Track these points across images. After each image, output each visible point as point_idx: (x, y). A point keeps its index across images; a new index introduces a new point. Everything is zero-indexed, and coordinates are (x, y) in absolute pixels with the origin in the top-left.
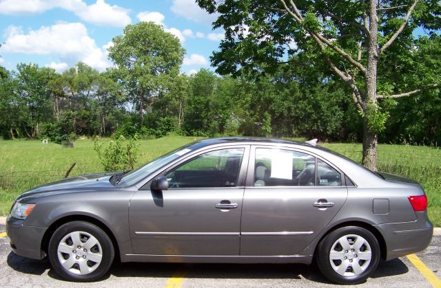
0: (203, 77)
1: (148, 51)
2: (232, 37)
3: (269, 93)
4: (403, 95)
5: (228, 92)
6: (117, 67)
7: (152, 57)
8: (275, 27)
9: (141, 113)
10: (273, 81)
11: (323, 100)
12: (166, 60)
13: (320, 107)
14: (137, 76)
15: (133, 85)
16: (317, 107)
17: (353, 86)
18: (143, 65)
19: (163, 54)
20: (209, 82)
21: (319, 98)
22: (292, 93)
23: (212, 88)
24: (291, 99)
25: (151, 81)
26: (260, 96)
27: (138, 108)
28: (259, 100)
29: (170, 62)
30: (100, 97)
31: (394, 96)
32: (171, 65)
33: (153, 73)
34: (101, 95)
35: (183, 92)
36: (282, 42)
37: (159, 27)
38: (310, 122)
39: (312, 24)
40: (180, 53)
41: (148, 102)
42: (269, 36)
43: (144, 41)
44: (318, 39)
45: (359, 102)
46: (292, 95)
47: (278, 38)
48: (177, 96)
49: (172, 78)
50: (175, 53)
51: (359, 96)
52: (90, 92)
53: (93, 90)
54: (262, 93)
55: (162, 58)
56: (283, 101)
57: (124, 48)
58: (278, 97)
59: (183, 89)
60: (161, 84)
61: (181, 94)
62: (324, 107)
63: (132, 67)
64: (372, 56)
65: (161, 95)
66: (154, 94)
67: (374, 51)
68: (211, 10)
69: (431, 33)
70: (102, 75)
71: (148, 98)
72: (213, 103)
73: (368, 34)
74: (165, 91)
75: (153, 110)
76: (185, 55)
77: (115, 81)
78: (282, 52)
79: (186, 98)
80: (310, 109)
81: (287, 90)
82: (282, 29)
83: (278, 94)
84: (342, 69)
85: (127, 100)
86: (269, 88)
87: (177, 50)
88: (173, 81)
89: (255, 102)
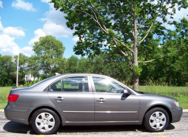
0: (73, 59)
1: (49, 48)
2: (82, 39)
3: (101, 65)
4: (149, 61)
5: (84, 65)
6: (36, 55)
7: (51, 50)
8: (99, 35)
9: (46, 75)
10: (103, 60)
11: (124, 68)
12: (57, 52)
13: (122, 71)
14: (45, 59)
15: (43, 62)
16: (121, 71)
17: (128, 58)
18: (47, 54)
19: (56, 49)
20: (75, 61)
21: (122, 67)
22: (111, 65)
23: (76, 64)
24: (110, 68)
25: (51, 61)
26: (98, 66)
27: (45, 73)
28: (97, 68)
29: (59, 53)
30: (29, 68)
31: (145, 62)
32: (59, 54)
33: (52, 57)
34: (29, 67)
35: (65, 65)
36: (102, 41)
37: (54, 38)
38: (119, 77)
39: (111, 34)
40: (63, 49)
41: (50, 70)
42: (96, 39)
43: (48, 44)
44: (114, 40)
45: (131, 65)
46: (111, 66)
47: (100, 40)
48: (62, 67)
49: (60, 60)
50: (61, 49)
51: (131, 62)
52: (25, 66)
53: (26, 65)
54: (98, 65)
55: (55, 51)
56: (107, 68)
57: (39, 47)
58: (105, 67)
59: (65, 64)
60: (55, 62)
61: (64, 66)
62: (124, 71)
63: (43, 55)
64: (136, 46)
65: (55, 67)
66: (52, 67)
67: (136, 44)
68: (72, 29)
69: (159, 37)
70: (29, 58)
71: (49, 68)
72: (77, 70)
73: (134, 37)
74: (57, 65)
75: (52, 73)
76: (65, 50)
77: (35, 61)
78: (102, 45)
79: (66, 68)
80: (119, 72)
81: (108, 64)
82: (101, 36)
83: (105, 65)
84: (124, 52)
85: (41, 69)
86: (101, 63)
87: (62, 47)
88: (60, 61)
89: (95, 69)
